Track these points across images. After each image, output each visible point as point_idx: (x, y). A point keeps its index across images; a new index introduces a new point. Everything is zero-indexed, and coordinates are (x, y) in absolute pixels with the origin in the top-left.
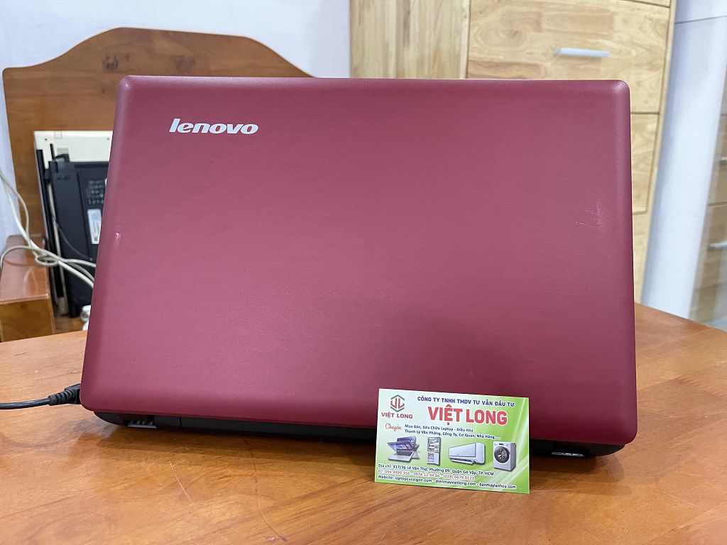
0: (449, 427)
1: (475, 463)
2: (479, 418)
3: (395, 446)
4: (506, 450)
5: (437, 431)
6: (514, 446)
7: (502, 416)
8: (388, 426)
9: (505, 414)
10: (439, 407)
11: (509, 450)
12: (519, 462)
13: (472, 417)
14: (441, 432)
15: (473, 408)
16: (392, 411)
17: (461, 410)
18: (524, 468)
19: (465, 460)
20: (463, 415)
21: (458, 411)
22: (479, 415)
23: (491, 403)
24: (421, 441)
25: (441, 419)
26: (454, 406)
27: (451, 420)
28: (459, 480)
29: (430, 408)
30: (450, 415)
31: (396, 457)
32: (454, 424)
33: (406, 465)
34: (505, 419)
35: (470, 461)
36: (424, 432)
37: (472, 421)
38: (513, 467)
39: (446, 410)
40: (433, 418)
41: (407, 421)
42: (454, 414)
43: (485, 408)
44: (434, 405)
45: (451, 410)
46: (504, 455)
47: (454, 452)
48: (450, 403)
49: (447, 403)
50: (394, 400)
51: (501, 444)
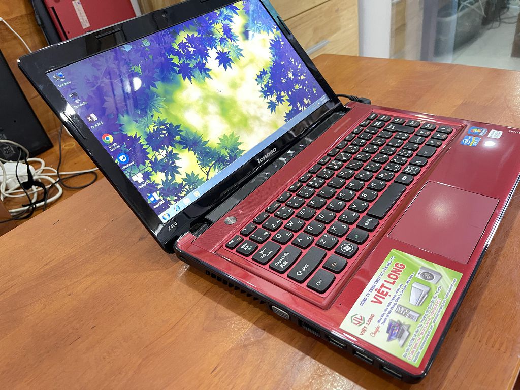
51: (419, 274)
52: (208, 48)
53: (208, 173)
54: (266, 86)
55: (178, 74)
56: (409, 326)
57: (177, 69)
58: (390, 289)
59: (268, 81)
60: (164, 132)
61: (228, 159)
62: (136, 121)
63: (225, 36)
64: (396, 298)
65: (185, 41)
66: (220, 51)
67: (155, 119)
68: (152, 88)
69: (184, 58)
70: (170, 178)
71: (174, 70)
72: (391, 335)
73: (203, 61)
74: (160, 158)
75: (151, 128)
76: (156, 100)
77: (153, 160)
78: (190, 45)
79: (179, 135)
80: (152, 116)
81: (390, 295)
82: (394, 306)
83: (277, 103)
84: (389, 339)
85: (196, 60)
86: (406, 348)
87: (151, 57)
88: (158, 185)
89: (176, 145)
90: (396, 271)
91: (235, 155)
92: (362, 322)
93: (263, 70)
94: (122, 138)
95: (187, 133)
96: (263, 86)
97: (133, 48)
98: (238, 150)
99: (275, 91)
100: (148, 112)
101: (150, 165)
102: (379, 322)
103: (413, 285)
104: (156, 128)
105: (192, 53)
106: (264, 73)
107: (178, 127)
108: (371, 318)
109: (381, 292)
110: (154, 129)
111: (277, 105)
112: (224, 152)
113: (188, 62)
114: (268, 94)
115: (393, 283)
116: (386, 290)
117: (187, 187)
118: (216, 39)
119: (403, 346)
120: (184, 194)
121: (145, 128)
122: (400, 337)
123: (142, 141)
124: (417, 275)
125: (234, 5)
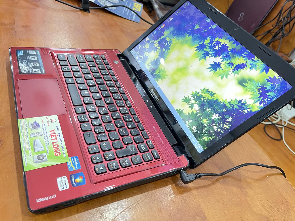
0: (48, 137)
1: (35, 149)
2: (55, 146)
3: (35, 123)
4: (43, 158)
5: (45, 134)
6: (46, 161)
7: (59, 154)
8: (43, 120)
9: (60, 155)
10: (56, 133)
11: (44, 159)
12: (39, 164)
13: (55, 144)
14: (45, 135)
15: (59, 143)
16: (49, 120)
17: (57, 140)
18: (37, 167)
19: (35, 145)
20: (55, 141)
21: (56, 139)
22: (57, 146)
23: (63, 149)
24: (40, 130)
25: (51, 134)
26: (58, 138)
27: (51, 137)
28: (25, 145)
29: (54, 130)
30: (54, 137)
31: (30, 123)
32: (50, 139)
33: (28, 127)
34: (57, 155)
35: (35, 147)
36: (43, 130)
37: (53, 144)
38: (36, 163)
39: (55, 135)
40: (50, 132)
41: (47, 124)
42: (55, 138)
43: (60, 147)
44: (56, 131)
45: (56, 136)
46: (40, 158)
47: (38, 141)
48: (58, 136)
49: (58, 135)
50: (54, 119)
51: (45, 156)
52: (221, 56)
53: (148, 65)
54: (201, 96)
55: (199, 44)
56: (31, 130)
57: (202, 43)
58: (52, 139)
59: (205, 97)
60: (167, 44)
61: (154, 74)
62: (171, 33)
63: (235, 66)
64: (46, 137)
65: (222, 44)
66: (221, 64)
67: (172, 39)
68: (188, 35)
69: (210, 45)
70: (147, 50)
71: (201, 42)
72: (36, 123)
73: (210, 55)
74: (155, 45)
75: (168, 39)
76: (182, 38)
77: (154, 43)
78: (220, 46)
79: (165, 50)
80: (174, 38)
81: (49, 137)
82: (44, 133)
83: (189, 104)
84: (35, 122)
85: (210, 51)
86: (27, 123)
87: (206, 30)
88: (144, 47)
89: (161, 50)
90: (57, 150)
91: (156, 78)
92: (51, 121)
93: (214, 94)
94: (163, 30)
95: (166, 53)
96: (200, 93)
97: (209, 22)
98: (158, 79)
99: (198, 102)
100: (176, 36)
101: (152, 42)
102: (44, 124)
103: (43, 148)
104: (168, 41)
105: (214, 48)
106: (212, 94)
107: (169, 49)
108: (49, 124)
109: (55, 136)
110: (167, 40)
111: (188, 103)
112: (157, 72)
113: (207, 48)
114: (195, 97)
115: (53, 143)
116: (53, 138)
117: (143, 57)
118: (230, 60)
119: (29, 123)
120: (140, 56)
121: (168, 37)
122: (32, 124)
123: (162, 37)
124: (46, 154)
125: (270, 69)
